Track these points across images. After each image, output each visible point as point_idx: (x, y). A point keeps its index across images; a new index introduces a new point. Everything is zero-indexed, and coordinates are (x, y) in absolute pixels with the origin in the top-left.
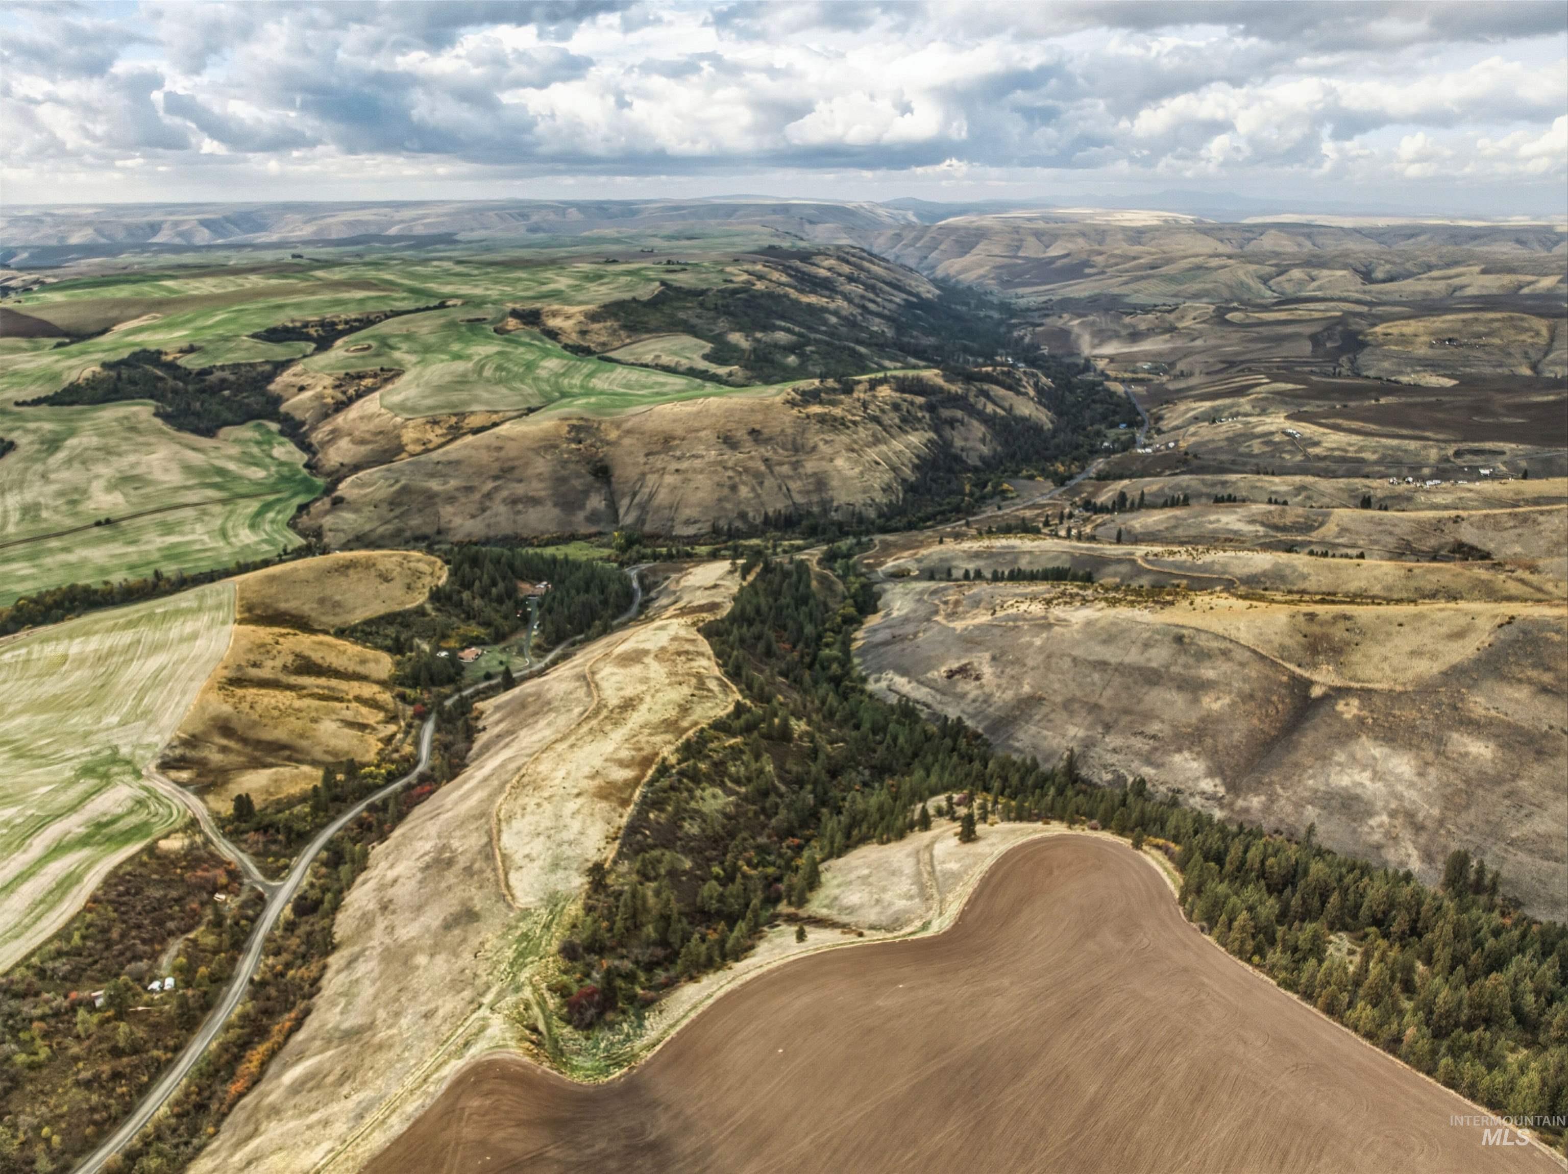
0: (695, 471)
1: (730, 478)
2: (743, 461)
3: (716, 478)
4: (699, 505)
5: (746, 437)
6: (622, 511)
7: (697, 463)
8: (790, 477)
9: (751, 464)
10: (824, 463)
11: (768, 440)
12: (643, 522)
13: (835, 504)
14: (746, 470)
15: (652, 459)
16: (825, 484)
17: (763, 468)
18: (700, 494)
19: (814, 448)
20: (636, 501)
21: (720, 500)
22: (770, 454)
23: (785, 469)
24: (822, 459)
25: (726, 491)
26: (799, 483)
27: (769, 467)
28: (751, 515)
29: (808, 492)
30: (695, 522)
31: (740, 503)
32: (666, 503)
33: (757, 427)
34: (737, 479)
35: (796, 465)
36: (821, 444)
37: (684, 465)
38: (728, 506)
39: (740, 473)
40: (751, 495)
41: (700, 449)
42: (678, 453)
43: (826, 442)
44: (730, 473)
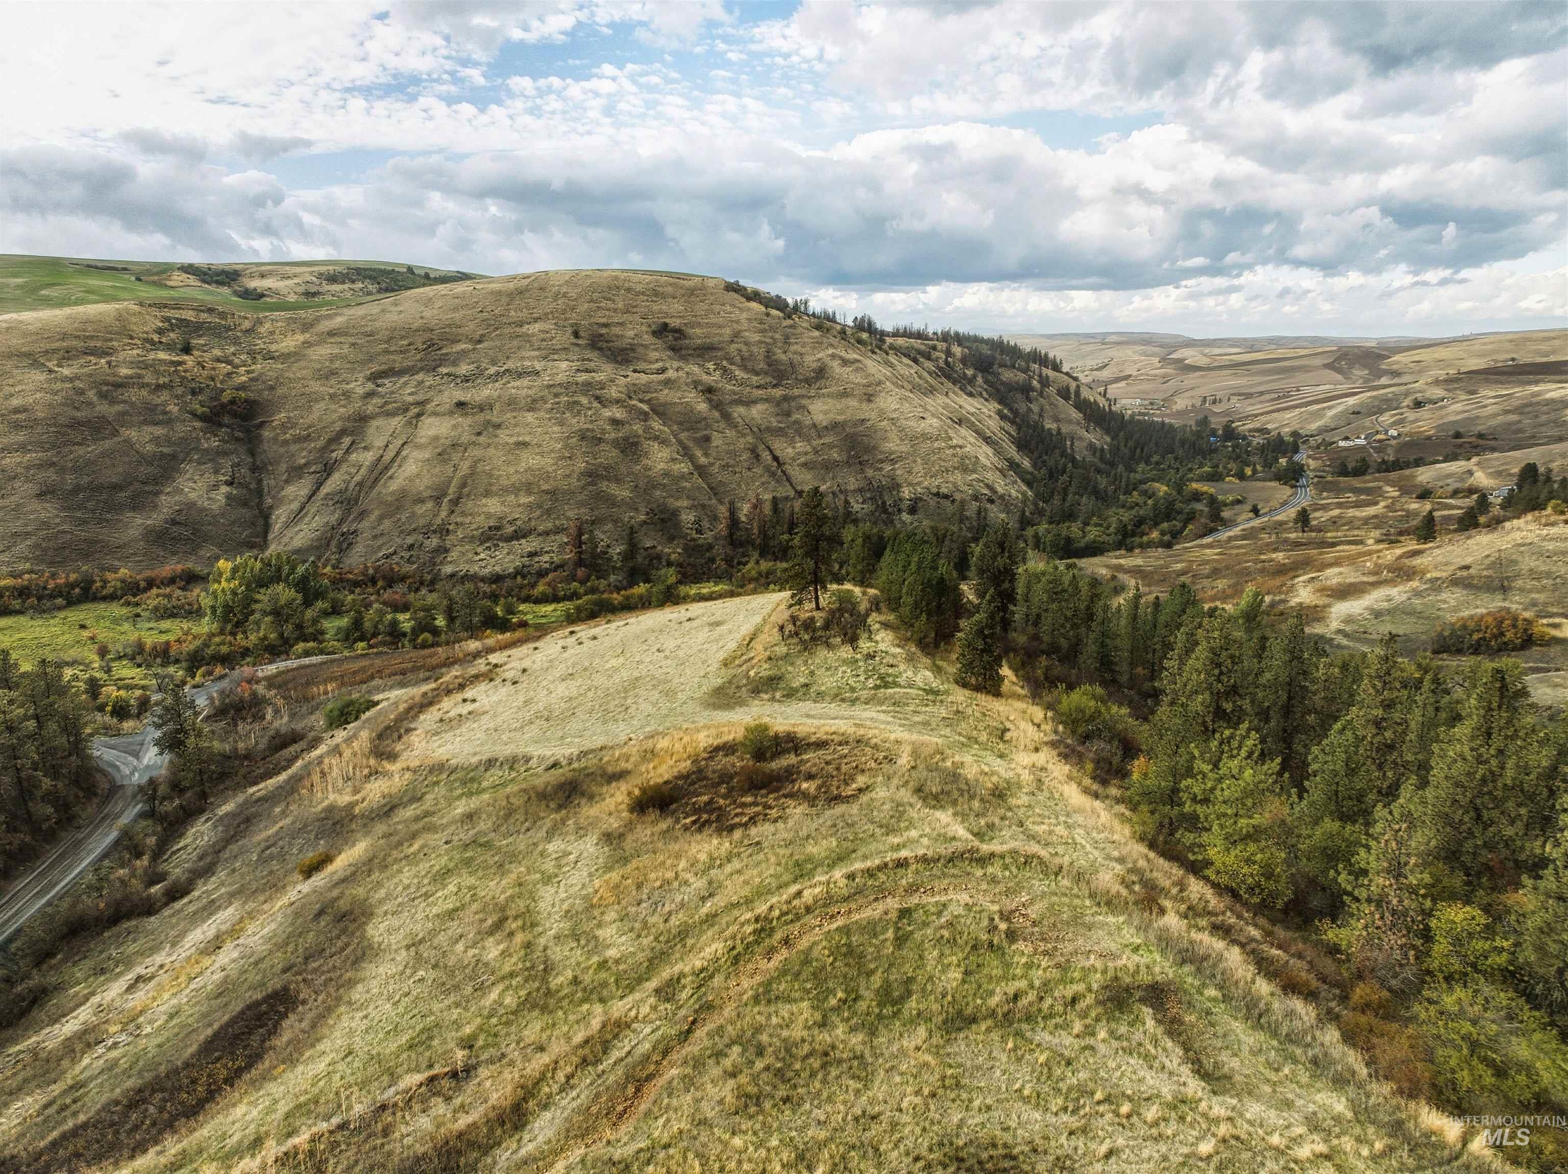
0: (512, 403)
1: (615, 422)
2: (647, 388)
3: (576, 423)
4: (528, 488)
5: (648, 339)
6: (280, 516)
7: (520, 388)
8: (779, 432)
9: (666, 395)
10: (853, 403)
11: (705, 351)
12: (346, 542)
13: (906, 493)
14: (660, 411)
15: (388, 384)
16: (871, 449)
17: (703, 407)
18: (530, 460)
19: (821, 373)
20: (326, 489)
21: (592, 475)
22: (714, 378)
23: (757, 413)
24: (845, 394)
25: (609, 455)
26: (801, 446)
27: (717, 406)
28: (688, 518)
29: (828, 467)
30: (518, 535)
31: (652, 485)
32: (423, 485)
33: (674, 323)
34: (638, 427)
35: (784, 406)
36: (836, 364)
37: (486, 392)
38: (622, 492)
39: (645, 416)
40: (683, 467)
41: (530, 360)
42: (464, 369)
43: (845, 362)
44: (618, 413)
